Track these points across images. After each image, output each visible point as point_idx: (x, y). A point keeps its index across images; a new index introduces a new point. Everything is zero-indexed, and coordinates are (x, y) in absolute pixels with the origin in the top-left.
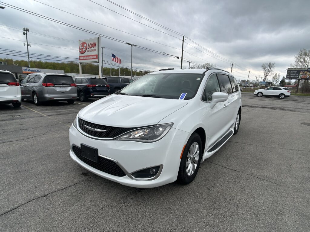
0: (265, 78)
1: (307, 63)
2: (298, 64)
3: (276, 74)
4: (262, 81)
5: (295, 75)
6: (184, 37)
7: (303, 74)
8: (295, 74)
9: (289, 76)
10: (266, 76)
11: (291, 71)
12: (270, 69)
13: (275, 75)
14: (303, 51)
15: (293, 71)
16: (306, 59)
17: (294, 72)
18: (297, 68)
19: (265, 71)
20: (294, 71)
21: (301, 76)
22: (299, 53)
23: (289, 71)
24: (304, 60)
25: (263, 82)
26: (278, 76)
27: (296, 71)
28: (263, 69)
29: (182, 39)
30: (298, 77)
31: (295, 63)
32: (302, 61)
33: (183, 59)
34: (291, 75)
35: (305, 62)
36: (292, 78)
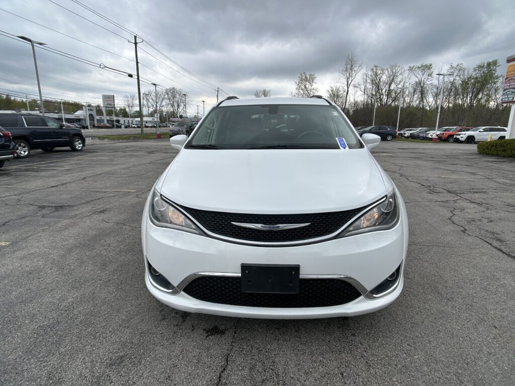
1: (309, 92)
6: (135, 37)
14: (303, 75)
16: (307, 86)
22: (299, 77)
24: (305, 87)
29: (134, 42)
31: (297, 91)
32: (303, 88)
33: (140, 79)
35: (306, 90)
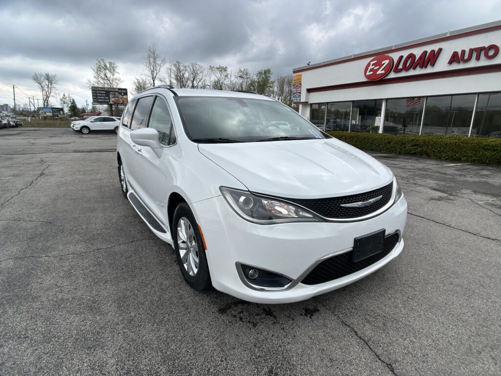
0: (46, 100)
2: (99, 81)
3: (64, 95)
4: (43, 106)
5: (103, 98)
7: (115, 97)
8: (103, 96)
9: (97, 99)
10: (47, 96)
11: (97, 92)
12: (50, 86)
13: (62, 96)
14: (101, 62)
15: (99, 92)
16: (108, 75)
17: (102, 94)
18: (104, 88)
19: (42, 87)
20: (101, 92)
21: (113, 99)
22: (97, 64)
23: (95, 92)
24: (105, 76)
25: (44, 108)
26: (68, 98)
27: (104, 92)
28: (37, 84)
30: (108, 101)
34: (99, 97)
36: (101, 103)
